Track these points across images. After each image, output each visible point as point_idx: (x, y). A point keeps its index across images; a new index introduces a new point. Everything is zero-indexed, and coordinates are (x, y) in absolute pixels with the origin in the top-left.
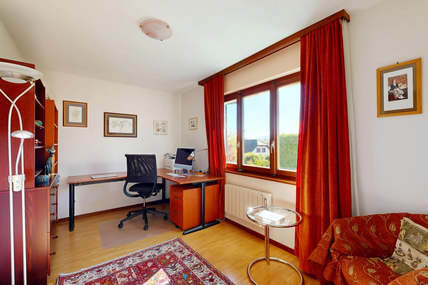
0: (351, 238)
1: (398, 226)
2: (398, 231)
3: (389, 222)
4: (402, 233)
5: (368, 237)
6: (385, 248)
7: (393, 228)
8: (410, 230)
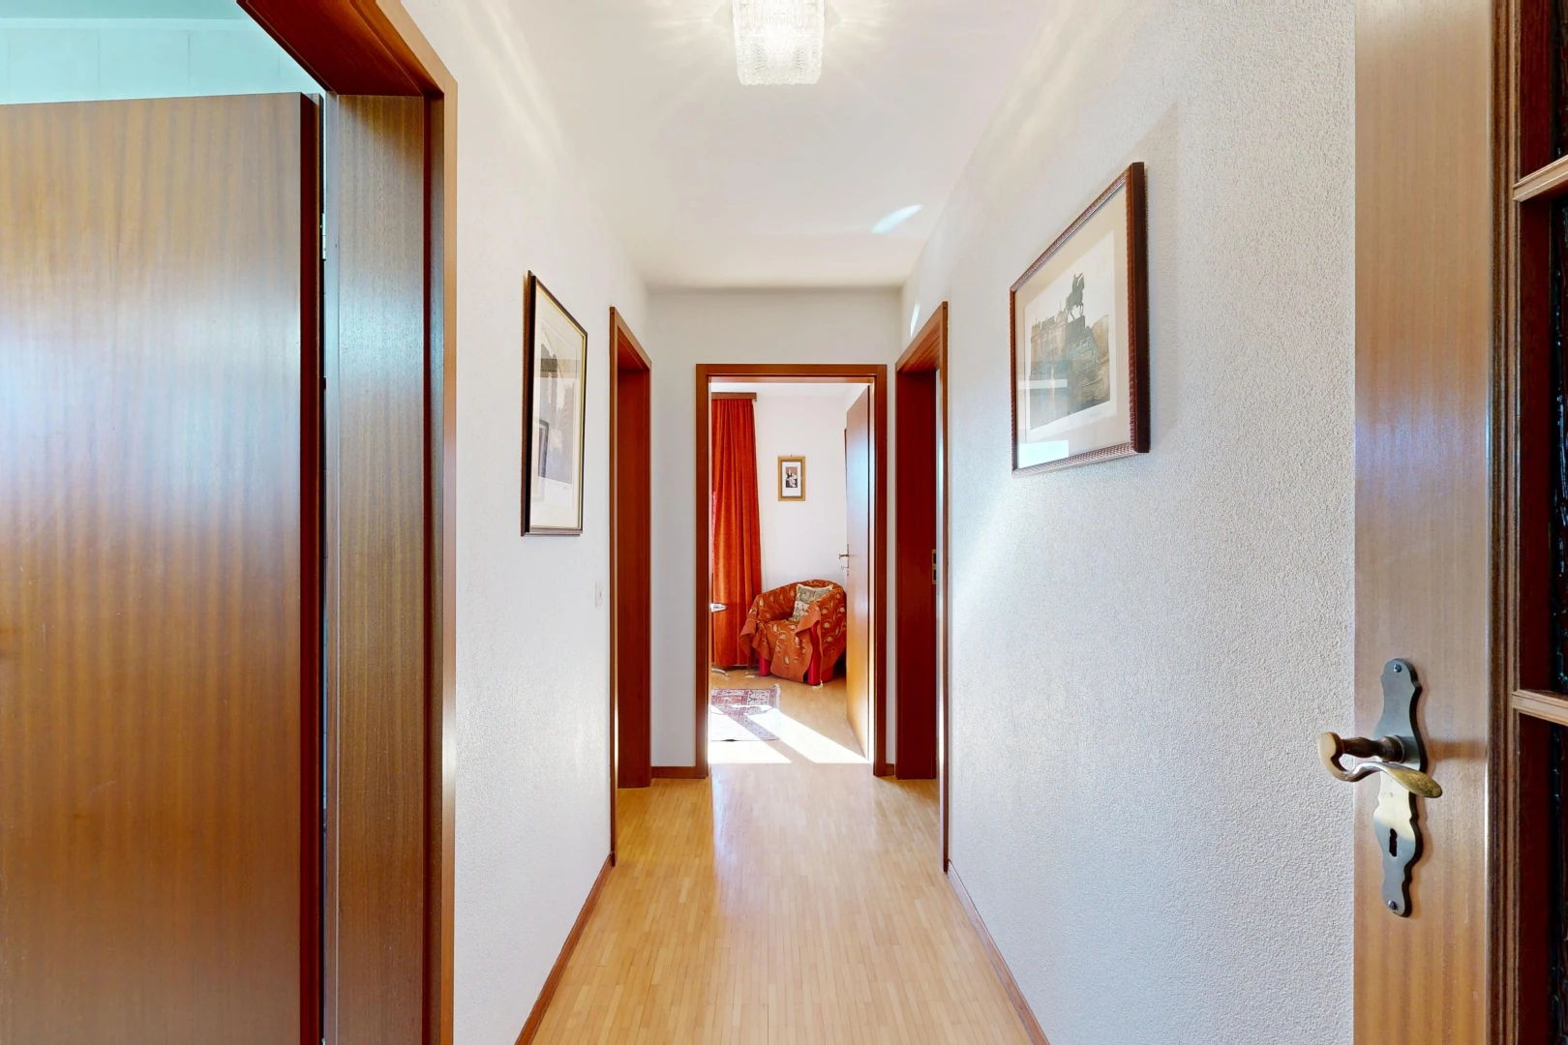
0: (770, 607)
1: (795, 591)
2: (796, 595)
3: (790, 590)
4: (798, 596)
5: (780, 605)
6: (788, 610)
7: (792, 594)
8: (804, 592)
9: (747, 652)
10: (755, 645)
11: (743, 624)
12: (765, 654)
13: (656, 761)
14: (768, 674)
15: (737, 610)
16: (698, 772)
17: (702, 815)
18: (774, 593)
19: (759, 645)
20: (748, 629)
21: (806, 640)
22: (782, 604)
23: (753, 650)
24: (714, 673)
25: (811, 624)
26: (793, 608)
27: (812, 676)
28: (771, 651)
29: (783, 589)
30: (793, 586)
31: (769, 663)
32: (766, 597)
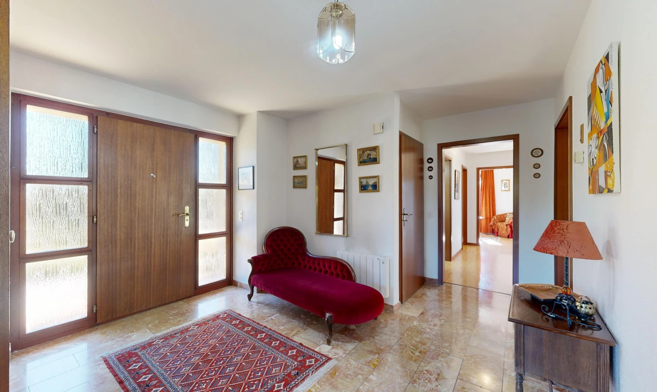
0: (498, 219)
4: (507, 216)
7: (505, 216)
8: (509, 216)
9: (491, 230)
10: (493, 228)
11: (490, 222)
12: (496, 230)
13: (468, 242)
14: (498, 236)
15: (488, 219)
16: (477, 245)
17: (478, 250)
18: (500, 215)
19: (495, 227)
20: (491, 223)
21: (508, 227)
22: (502, 219)
23: (493, 229)
24: (481, 234)
25: (510, 223)
26: (505, 220)
27: (510, 236)
28: (498, 230)
29: (503, 215)
30: (506, 214)
31: (497, 233)
32: (497, 216)
